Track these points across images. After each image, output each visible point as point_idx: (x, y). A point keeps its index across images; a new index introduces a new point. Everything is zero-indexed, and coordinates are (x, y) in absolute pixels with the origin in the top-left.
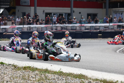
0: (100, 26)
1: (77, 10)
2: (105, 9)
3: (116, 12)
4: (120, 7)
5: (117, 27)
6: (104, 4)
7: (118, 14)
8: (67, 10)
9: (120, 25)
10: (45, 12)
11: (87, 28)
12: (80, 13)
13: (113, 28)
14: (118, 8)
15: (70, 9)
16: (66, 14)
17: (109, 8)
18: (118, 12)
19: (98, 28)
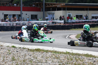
0: (41, 23)
1: (24, 13)
2: (42, 12)
3: (49, 14)
4: (52, 11)
5: (52, 23)
6: (41, 9)
7: (51, 15)
8: (18, 13)
9: (54, 22)
10: (4, 14)
11: (33, 24)
12: (26, 14)
13: (49, 24)
14: (51, 11)
15: (20, 12)
16: (17, 15)
17: (45, 11)
18: (51, 13)
19: (40, 23)
